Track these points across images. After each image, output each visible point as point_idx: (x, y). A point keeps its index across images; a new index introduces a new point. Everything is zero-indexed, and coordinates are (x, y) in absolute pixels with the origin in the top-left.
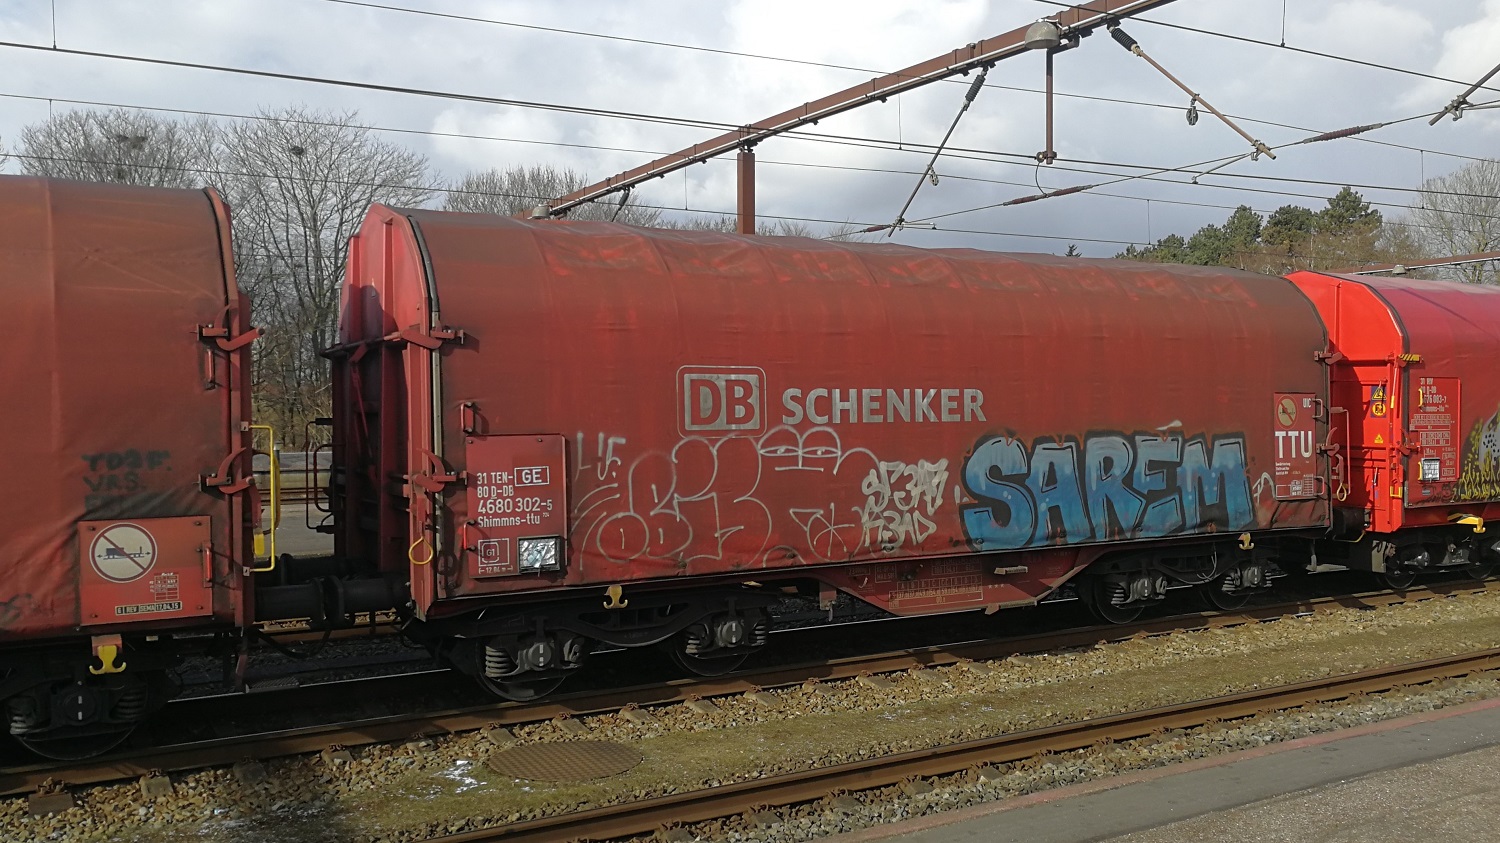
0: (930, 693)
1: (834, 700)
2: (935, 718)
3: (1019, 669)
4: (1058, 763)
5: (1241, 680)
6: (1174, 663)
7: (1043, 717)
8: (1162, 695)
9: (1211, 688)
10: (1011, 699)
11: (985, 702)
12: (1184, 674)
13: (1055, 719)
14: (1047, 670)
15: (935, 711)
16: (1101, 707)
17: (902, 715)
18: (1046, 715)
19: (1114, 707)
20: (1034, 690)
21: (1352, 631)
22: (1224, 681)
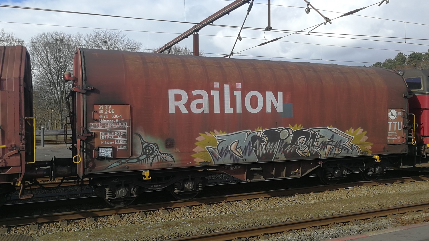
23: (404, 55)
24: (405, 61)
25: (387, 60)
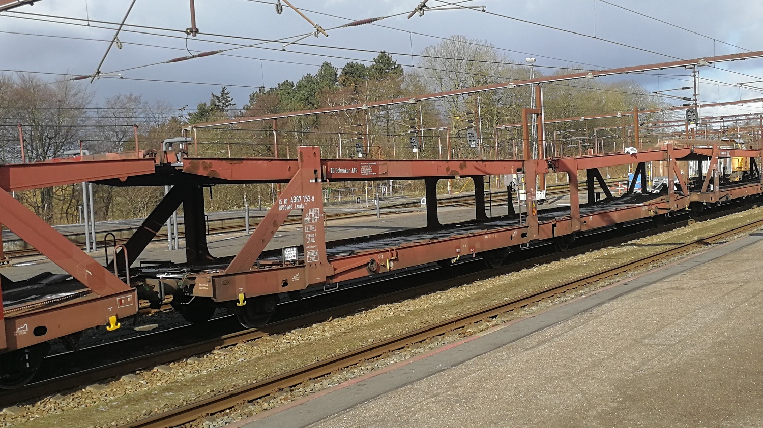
0: (131, 389)
1: (64, 403)
2: (134, 405)
3: (191, 365)
4: (212, 421)
5: (324, 353)
6: (287, 349)
7: (205, 394)
8: (278, 369)
9: (307, 360)
10: (185, 385)
11: (168, 389)
12: (293, 354)
13: (212, 394)
14: (209, 364)
15: (134, 400)
16: (241, 382)
17: (112, 406)
18: (207, 392)
19: (249, 381)
20: (199, 378)
21: (387, 316)
22: (315, 355)
23: (334, 67)
24: (336, 80)
25: (305, 78)
